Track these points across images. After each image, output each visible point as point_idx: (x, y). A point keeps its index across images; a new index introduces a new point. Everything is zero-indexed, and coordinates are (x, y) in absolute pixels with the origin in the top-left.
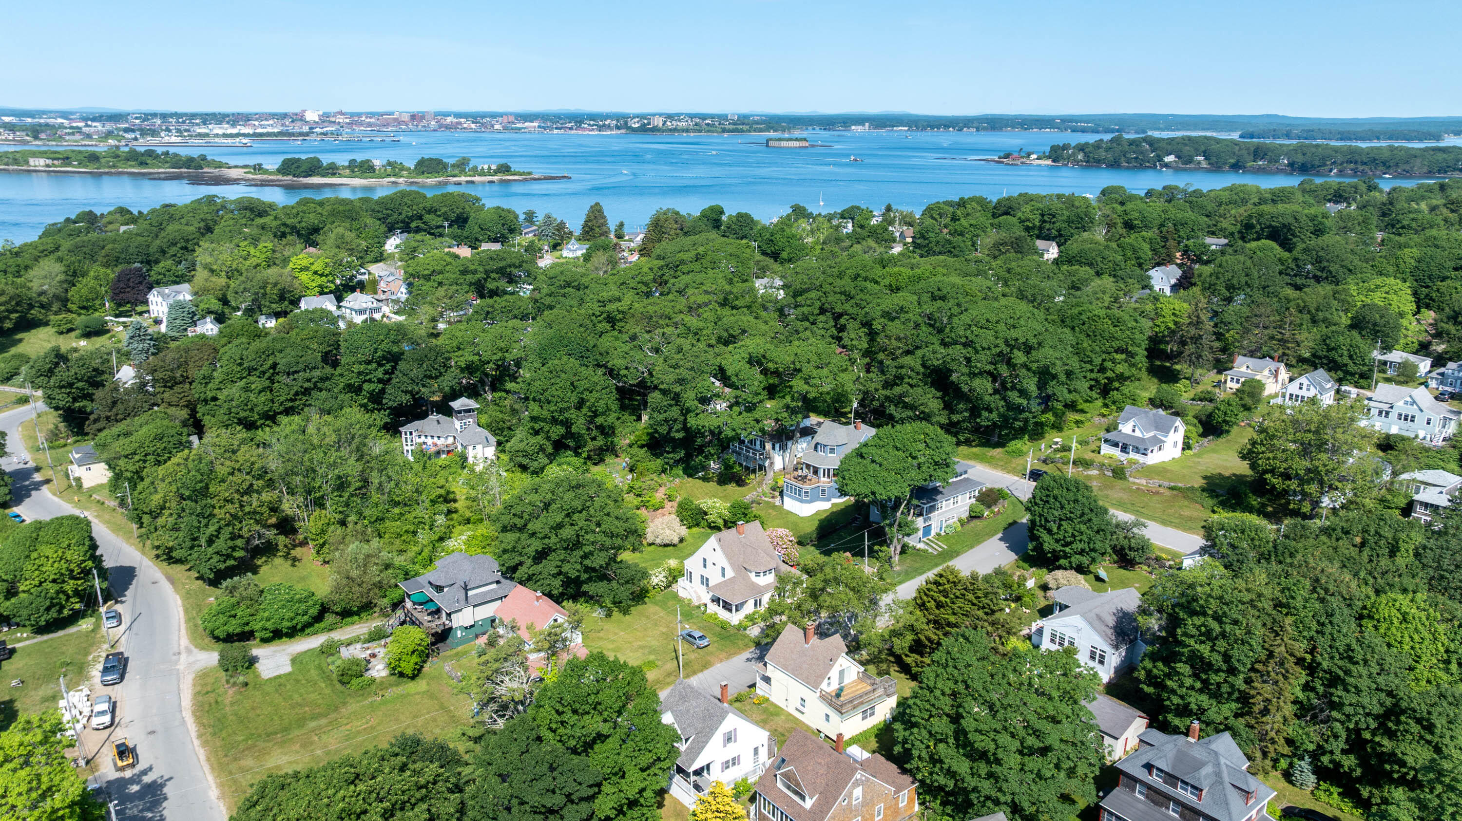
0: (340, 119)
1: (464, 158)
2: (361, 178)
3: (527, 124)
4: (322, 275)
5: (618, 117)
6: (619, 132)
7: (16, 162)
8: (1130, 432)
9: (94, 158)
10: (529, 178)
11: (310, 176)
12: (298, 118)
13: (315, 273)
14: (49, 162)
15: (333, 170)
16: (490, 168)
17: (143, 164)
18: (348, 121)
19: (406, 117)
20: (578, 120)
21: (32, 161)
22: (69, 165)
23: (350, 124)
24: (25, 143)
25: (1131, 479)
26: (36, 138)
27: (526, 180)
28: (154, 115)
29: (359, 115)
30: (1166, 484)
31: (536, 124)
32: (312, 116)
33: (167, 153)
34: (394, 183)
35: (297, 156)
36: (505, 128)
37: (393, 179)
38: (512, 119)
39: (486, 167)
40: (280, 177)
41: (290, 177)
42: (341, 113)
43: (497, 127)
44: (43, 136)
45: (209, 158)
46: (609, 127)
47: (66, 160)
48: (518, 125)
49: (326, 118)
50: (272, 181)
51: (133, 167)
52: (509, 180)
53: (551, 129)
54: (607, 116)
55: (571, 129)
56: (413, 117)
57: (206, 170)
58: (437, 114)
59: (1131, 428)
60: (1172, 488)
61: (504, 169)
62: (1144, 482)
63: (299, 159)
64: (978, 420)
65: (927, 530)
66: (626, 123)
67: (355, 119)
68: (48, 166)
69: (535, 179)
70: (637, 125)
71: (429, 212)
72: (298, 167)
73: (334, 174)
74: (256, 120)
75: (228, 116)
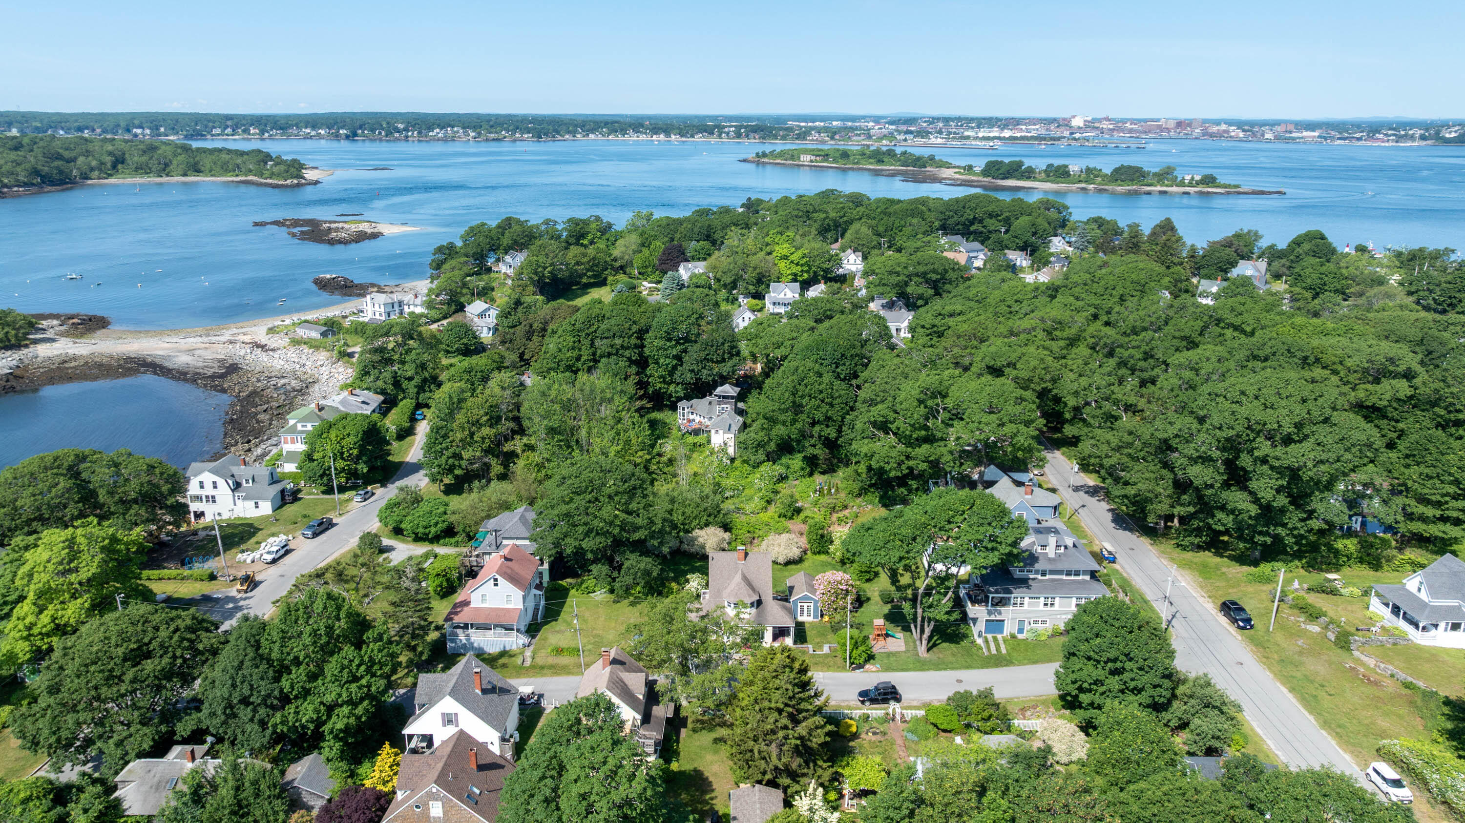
0: (1105, 125)
1: (1169, 168)
2: (1052, 182)
3: (1305, 134)
4: (797, 264)
5: (1425, 126)
6: (1424, 143)
7: (792, 158)
8: (1414, 590)
9: (845, 155)
10: (1233, 191)
11: (1007, 178)
12: (1065, 123)
13: (792, 262)
14: (813, 158)
15: (1029, 174)
16: (1193, 179)
17: (881, 161)
18: (1111, 127)
19: (1171, 124)
20: (1373, 129)
21: (802, 157)
22: (826, 161)
23: (1112, 130)
24: (824, 142)
25: (1356, 654)
26: (832, 138)
27: (1228, 193)
28: (938, 119)
29: (1124, 121)
30: (1402, 676)
31: (1316, 134)
32: (1077, 122)
33: (905, 153)
34: (1083, 189)
35: (1000, 159)
36: (1276, 138)
37: (1083, 185)
38: (1291, 127)
39: (1188, 178)
40: (981, 178)
41: (989, 179)
42: (1107, 119)
43: (1267, 136)
44: (837, 137)
45: (937, 158)
46: (1412, 137)
47: (826, 156)
48: (1294, 135)
49: (1090, 125)
50: (973, 181)
51: (871, 163)
52: (1209, 193)
53: (1332, 138)
54: (1413, 125)
55: (1359, 139)
56: (1180, 124)
57: (928, 169)
58: (1205, 121)
59: (1417, 584)
60: (1407, 686)
61: (1209, 180)
62: (1371, 662)
63: (1001, 162)
64: (1210, 521)
65: (995, 626)
66: (1438, 133)
67: (1119, 125)
68: (811, 161)
69: (1239, 193)
70: (1453, 135)
71: (991, 216)
72: (998, 170)
73: (1029, 178)
74: (1025, 124)
75: (1001, 120)
